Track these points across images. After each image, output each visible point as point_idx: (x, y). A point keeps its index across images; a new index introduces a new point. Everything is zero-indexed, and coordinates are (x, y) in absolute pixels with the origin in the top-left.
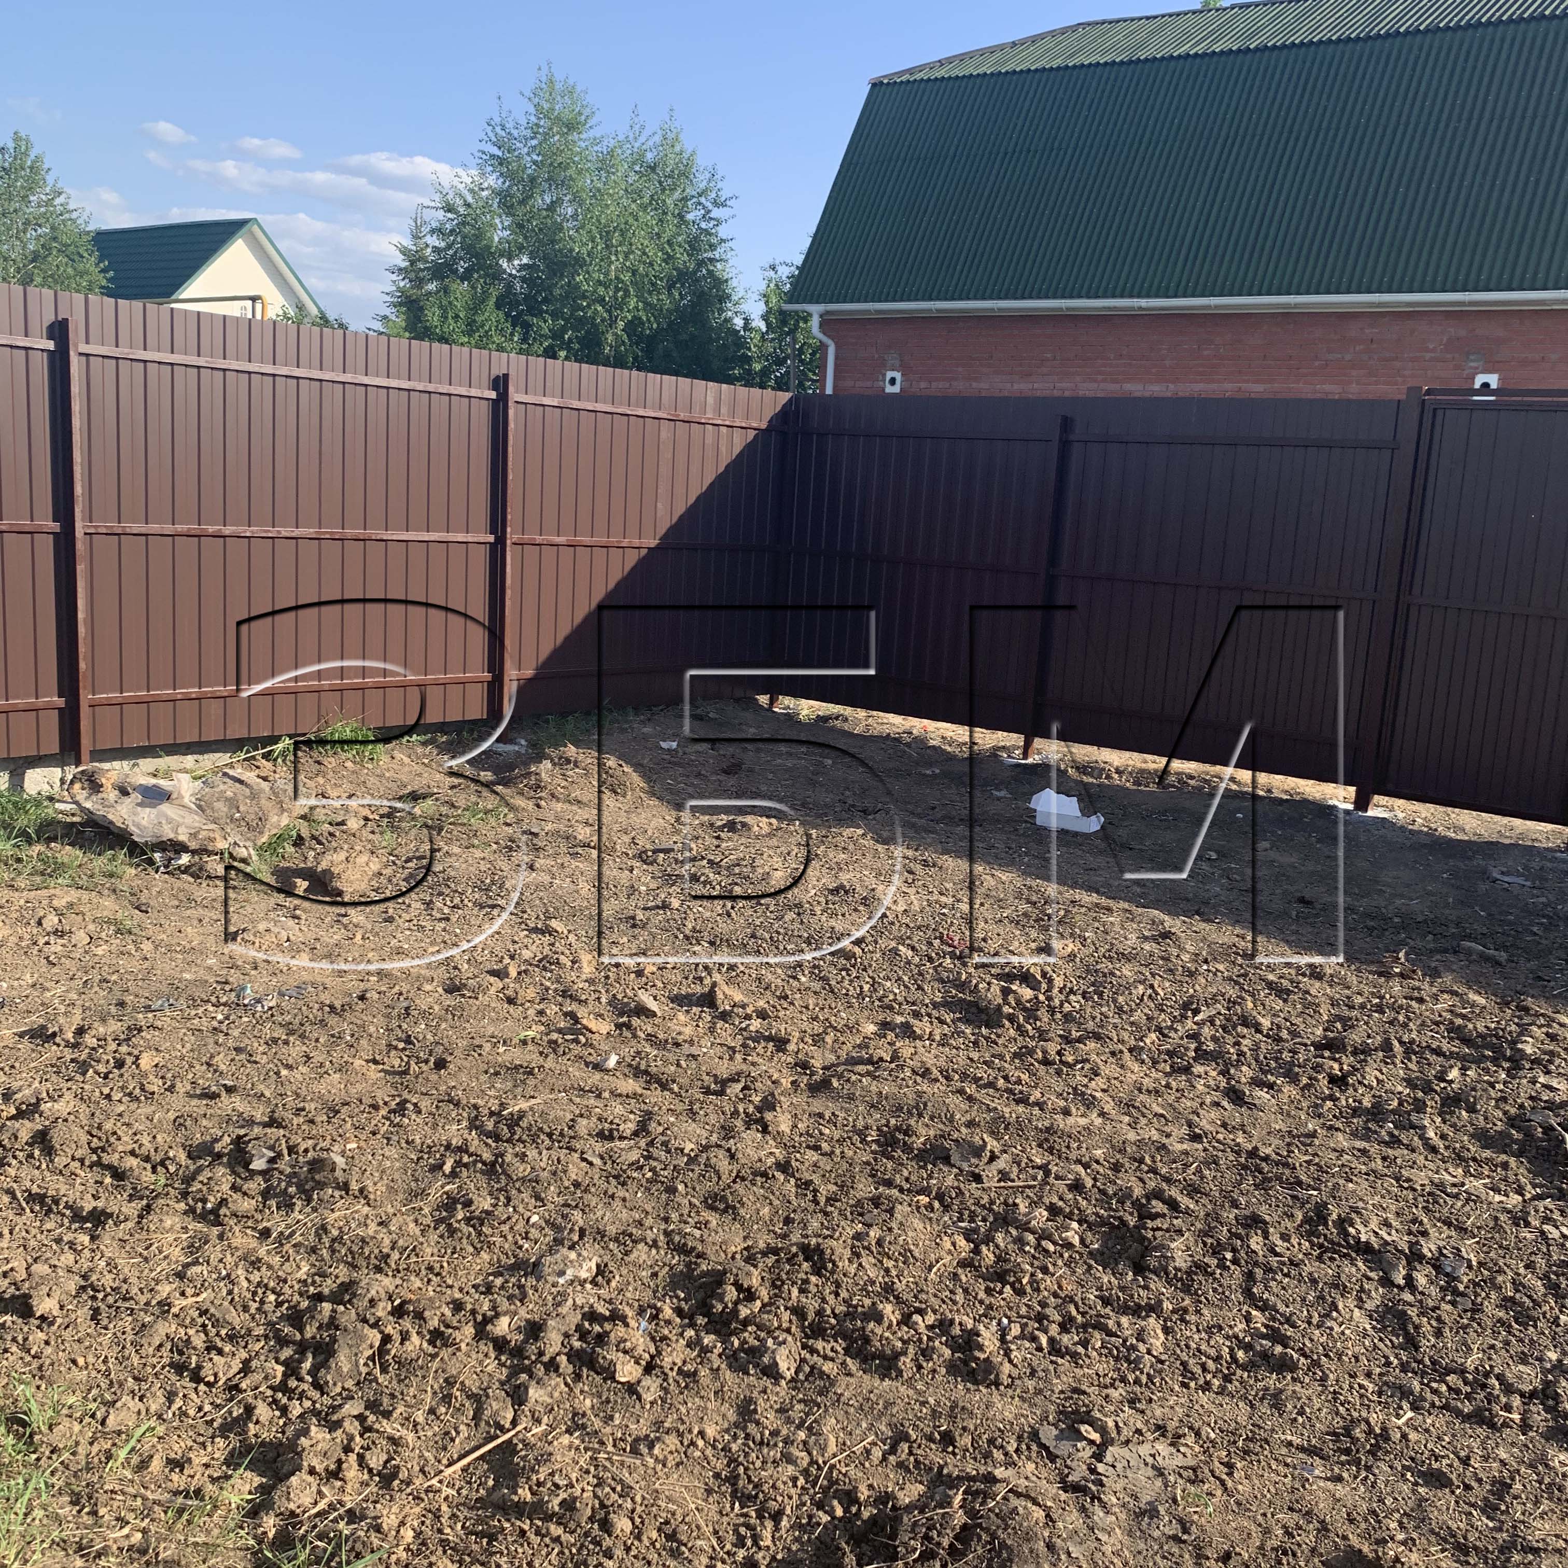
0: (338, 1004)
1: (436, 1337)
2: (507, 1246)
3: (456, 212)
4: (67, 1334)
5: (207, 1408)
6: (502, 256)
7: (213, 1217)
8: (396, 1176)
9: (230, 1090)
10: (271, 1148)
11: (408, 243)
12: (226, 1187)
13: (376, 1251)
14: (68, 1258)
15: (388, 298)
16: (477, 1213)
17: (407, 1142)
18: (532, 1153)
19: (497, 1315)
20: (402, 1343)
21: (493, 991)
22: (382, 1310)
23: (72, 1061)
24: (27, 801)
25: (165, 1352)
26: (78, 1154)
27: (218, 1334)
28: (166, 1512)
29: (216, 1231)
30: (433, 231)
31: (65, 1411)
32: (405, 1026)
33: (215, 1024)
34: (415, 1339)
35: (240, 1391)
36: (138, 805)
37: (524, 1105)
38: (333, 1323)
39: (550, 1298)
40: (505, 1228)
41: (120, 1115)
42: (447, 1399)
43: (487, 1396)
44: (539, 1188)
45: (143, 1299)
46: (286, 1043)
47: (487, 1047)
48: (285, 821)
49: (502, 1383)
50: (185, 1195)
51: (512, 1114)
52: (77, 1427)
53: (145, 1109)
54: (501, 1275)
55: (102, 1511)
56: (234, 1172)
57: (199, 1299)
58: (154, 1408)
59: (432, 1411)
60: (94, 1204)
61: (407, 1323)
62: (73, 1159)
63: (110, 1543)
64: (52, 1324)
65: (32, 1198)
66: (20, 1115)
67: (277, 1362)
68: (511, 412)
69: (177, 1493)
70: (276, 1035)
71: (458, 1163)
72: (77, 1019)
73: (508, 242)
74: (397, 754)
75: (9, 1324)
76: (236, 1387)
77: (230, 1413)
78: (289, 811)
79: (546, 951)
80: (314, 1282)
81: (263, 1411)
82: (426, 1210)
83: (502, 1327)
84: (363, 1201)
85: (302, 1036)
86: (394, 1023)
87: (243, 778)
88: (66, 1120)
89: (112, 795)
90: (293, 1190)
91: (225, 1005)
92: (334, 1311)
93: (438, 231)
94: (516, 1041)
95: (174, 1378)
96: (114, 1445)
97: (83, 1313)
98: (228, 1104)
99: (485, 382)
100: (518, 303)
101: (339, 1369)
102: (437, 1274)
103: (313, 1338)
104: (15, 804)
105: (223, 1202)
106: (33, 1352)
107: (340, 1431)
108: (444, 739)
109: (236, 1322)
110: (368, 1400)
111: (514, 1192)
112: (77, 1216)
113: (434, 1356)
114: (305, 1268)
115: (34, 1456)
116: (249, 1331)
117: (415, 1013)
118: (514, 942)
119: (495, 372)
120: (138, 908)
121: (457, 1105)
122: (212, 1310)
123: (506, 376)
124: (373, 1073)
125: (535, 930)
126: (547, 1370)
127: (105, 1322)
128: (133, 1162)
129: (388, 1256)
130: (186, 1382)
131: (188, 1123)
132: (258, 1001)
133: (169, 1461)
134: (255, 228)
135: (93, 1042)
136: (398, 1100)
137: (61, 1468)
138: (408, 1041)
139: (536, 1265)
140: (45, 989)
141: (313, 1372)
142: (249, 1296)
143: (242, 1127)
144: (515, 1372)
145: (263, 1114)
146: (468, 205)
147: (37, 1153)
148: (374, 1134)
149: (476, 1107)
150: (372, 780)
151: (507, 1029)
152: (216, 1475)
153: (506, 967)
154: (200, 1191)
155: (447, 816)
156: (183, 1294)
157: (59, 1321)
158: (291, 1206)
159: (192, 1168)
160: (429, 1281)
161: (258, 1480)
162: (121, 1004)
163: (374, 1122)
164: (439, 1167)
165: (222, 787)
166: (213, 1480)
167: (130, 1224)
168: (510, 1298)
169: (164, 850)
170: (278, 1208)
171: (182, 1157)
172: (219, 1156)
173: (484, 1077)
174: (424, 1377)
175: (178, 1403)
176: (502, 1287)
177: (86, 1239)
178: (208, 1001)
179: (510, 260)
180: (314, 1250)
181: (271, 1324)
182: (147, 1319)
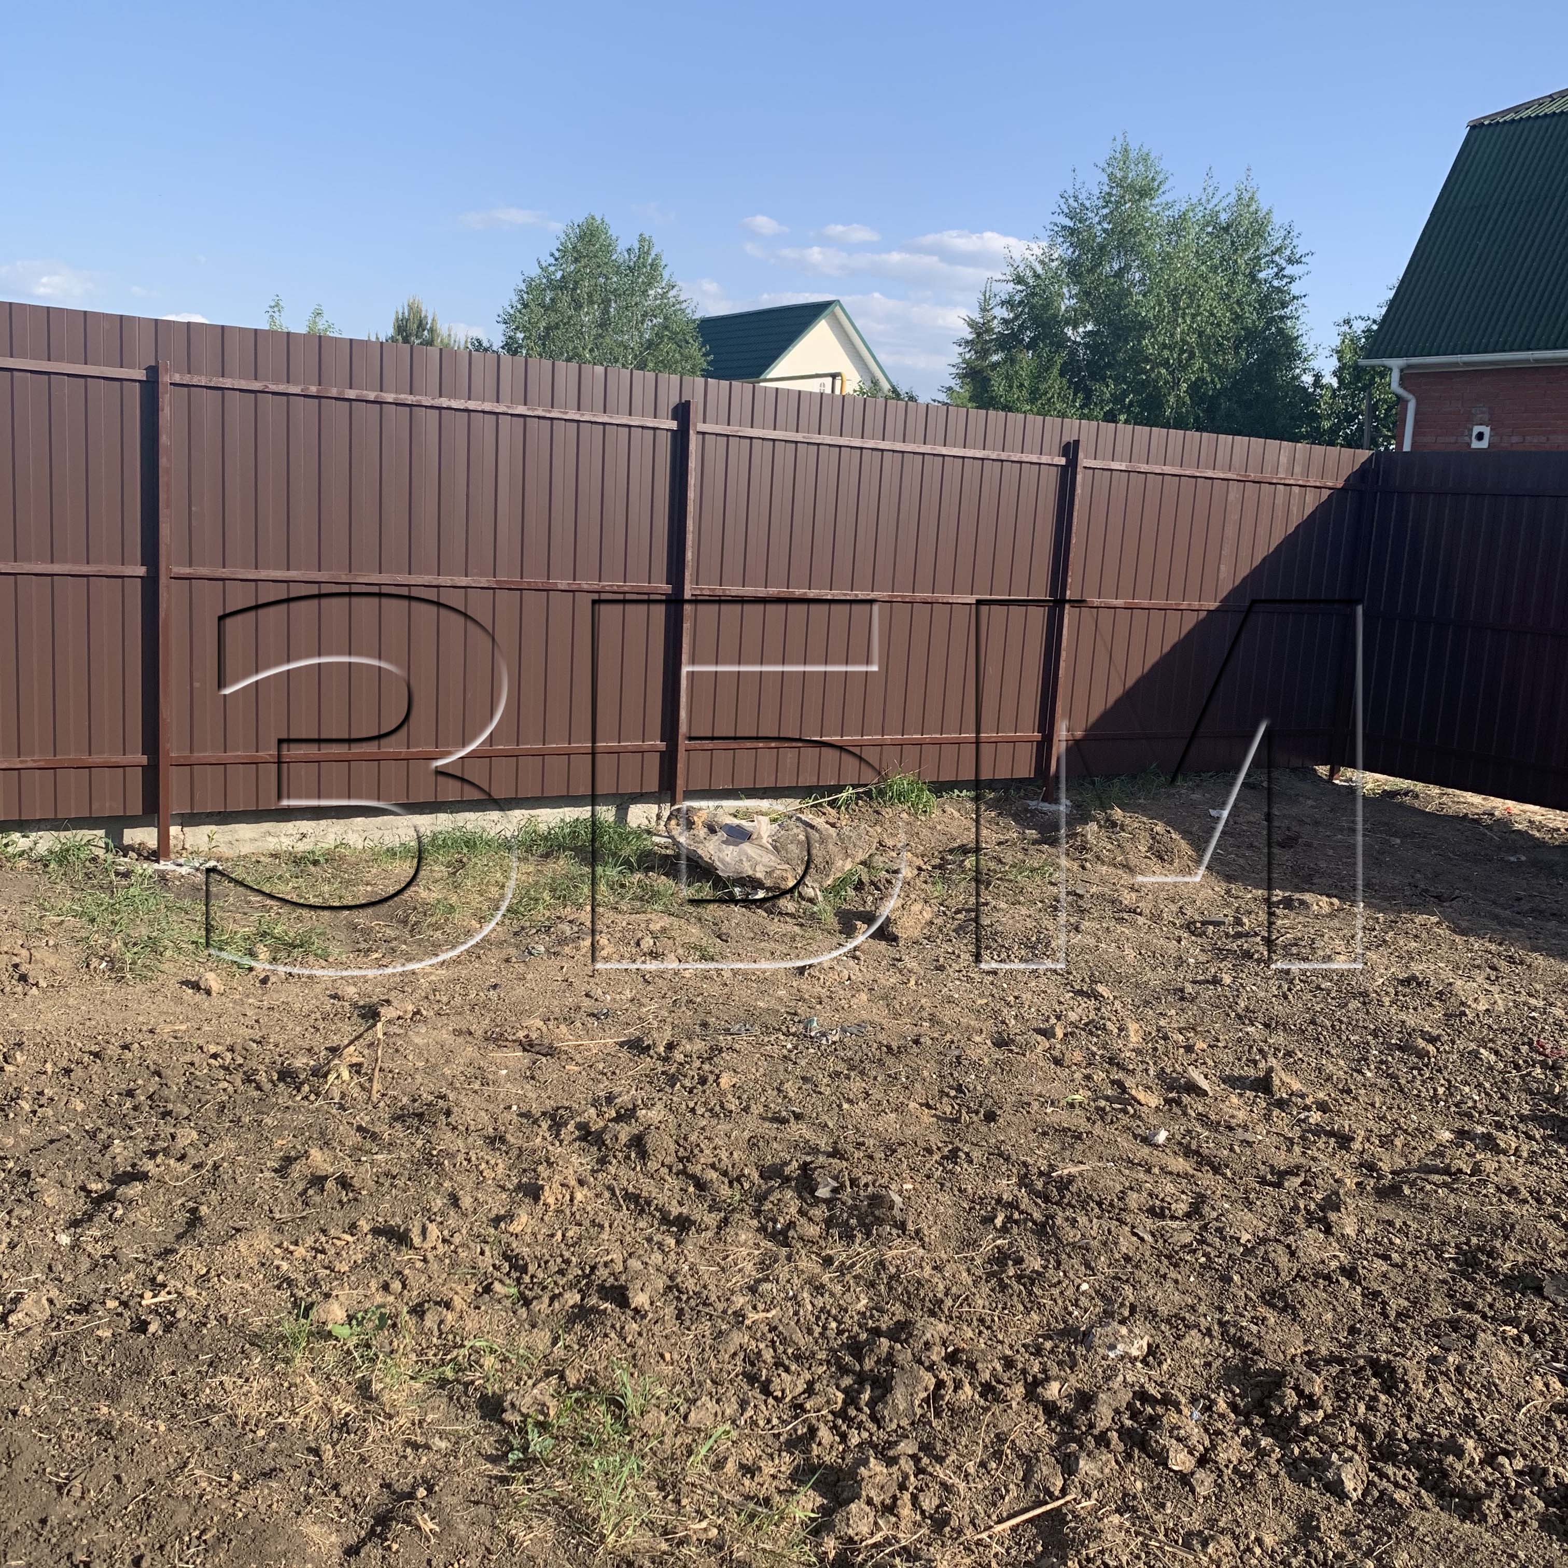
0: (894, 1045)
1: (987, 1390)
2: (1056, 1310)
3: (1026, 284)
4: (656, 1329)
5: (775, 1421)
6: (1067, 324)
7: (781, 1237)
8: (949, 1224)
9: (798, 1117)
10: (836, 1178)
11: (977, 316)
12: (793, 1210)
13: (931, 1295)
14: (657, 1258)
15: (954, 370)
16: (1028, 1272)
17: (960, 1190)
18: (1082, 1220)
19: (1048, 1379)
20: (955, 1391)
21: (1039, 1049)
22: (937, 1353)
23: (663, 1073)
24: (629, 833)
25: (739, 1360)
26: (668, 1161)
27: (785, 1352)
28: (739, 1515)
29: (784, 1251)
30: (1003, 303)
31: (653, 1401)
32: (956, 1074)
33: (785, 1052)
34: (967, 1388)
35: (805, 1411)
36: (723, 842)
37: (1074, 1170)
38: (889, 1360)
39: (1100, 1370)
40: (1056, 1292)
41: (703, 1129)
42: (998, 1455)
43: (1038, 1460)
44: (1089, 1256)
45: (720, 1306)
46: (848, 1077)
47: (1036, 1106)
48: (848, 866)
49: (1052, 1449)
50: (758, 1213)
51: (1061, 1177)
52: (663, 1419)
53: (724, 1127)
54: (1052, 1339)
55: (684, 1502)
56: (800, 1197)
57: (769, 1315)
58: (728, 1412)
59: (983, 1464)
60: (679, 1210)
61: (960, 1372)
62: (663, 1165)
63: (691, 1533)
64: (644, 1317)
65: (628, 1196)
66: (618, 1119)
67: (838, 1387)
68: (1079, 478)
69: (748, 1498)
70: (838, 1069)
71: (1009, 1219)
72: (667, 1035)
73: (1075, 310)
74: (949, 809)
75: (609, 1311)
76: (801, 1406)
77: (796, 1430)
78: (853, 857)
79: (1092, 1015)
80: (872, 1316)
81: (824, 1434)
82: (978, 1261)
83: (1053, 1391)
84: (918, 1243)
85: (862, 1073)
86: (946, 1071)
87: (814, 823)
88: (658, 1128)
89: (702, 832)
90: (853, 1222)
91: (794, 1035)
92: (891, 1347)
93: (1008, 303)
94: (1063, 1103)
95: (746, 1387)
96: (694, 1440)
97: (669, 1312)
98: (798, 1131)
99: (1056, 448)
100: (1080, 369)
101: (895, 1406)
102: (988, 1328)
103: (872, 1370)
104: (620, 835)
105: (791, 1225)
106: (628, 1341)
107: (896, 1468)
108: (992, 796)
109: (802, 1343)
110: (922, 1442)
111: (1064, 1256)
112: (665, 1219)
113: (986, 1410)
114: (864, 1301)
115: (628, 1438)
116: (813, 1354)
117: (966, 1062)
118: (1060, 1003)
119: (1066, 439)
120: (719, 937)
121: (1007, 1159)
122: (781, 1328)
123: (1077, 442)
124: (927, 1117)
125: (1081, 993)
126: (1097, 1445)
127: (688, 1323)
128: (712, 1175)
129: (942, 1301)
130: (757, 1393)
131: (761, 1144)
132: (824, 1035)
133: (742, 1466)
134: (838, 310)
135: (680, 1058)
136: (950, 1147)
137: (650, 1454)
138: (959, 1089)
139: (1087, 1334)
140: (642, 1005)
141: (872, 1403)
142: (813, 1320)
143: (809, 1154)
144: (1065, 1439)
145: (827, 1144)
146: (1037, 276)
147: (633, 1155)
148: (928, 1177)
149: (1025, 1164)
150: (925, 832)
151: (1055, 1089)
152: (782, 1488)
153: (1053, 1027)
154: (771, 1210)
155: (995, 871)
156: (755, 1308)
157: (650, 1315)
158: (852, 1238)
159: (764, 1187)
160: (980, 1333)
161: (819, 1500)
162: (705, 1025)
163: (928, 1166)
164: (992, 1220)
165: (795, 831)
166: (780, 1492)
167: (710, 1234)
168: (1060, 1363)
169: (743, 885)
170: (841, 1238)
171: (755, 1175)
172: (787, 1179)
173: (1032, 1136)
174: (976, 1429)
175: (750, 1412)
176: (1052, 1351)
177: (672, 1242)
178: (780, 1030)
179: (1075, 328)
180: (872, 1285)
181: (831, 1350)
182: (724, 1327)
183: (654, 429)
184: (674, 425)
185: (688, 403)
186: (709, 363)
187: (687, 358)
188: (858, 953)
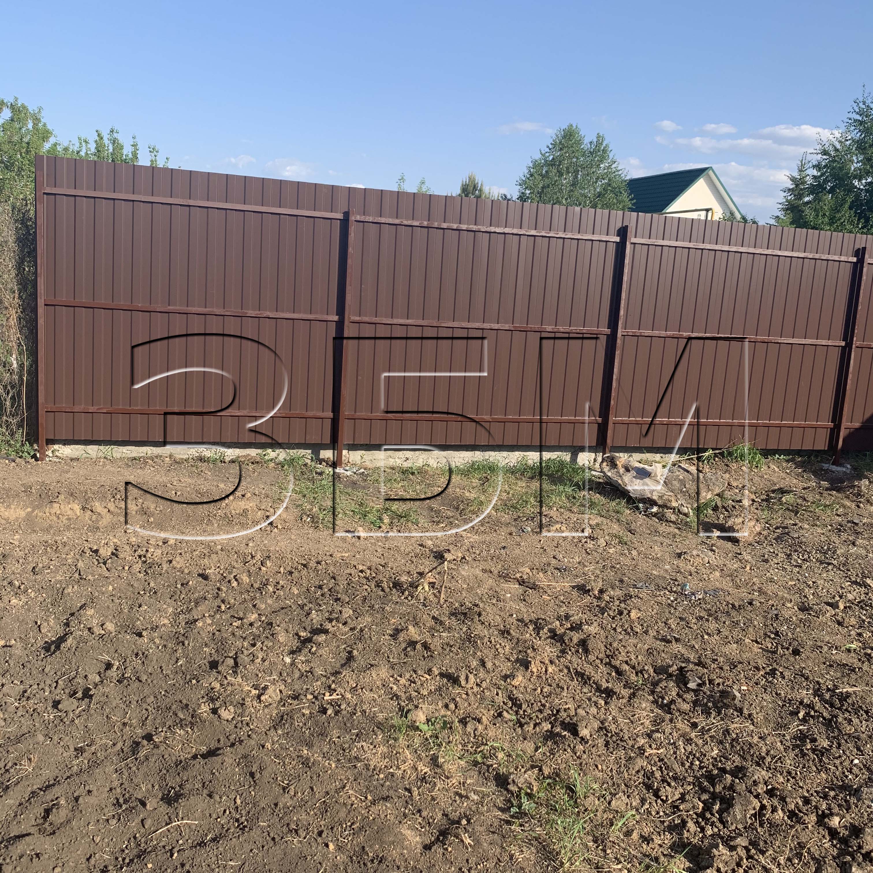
0: (737, 604)
1: (792, 815)
2: (837, 773)
3: (829, 155)
4: (594, 750)
5: (661, 814)
6: (855, 178)
7: (667, 708)
8: (769, 713)
9: (677, 640)
10: (700, 678)
11: (796, 174)
12: (674, 693)
13: (758, 753)
14: (593, 710)
15: (780, 206)
16: (819, 748)
17: (776, 694)
18: (856, 721)
19: (832, 814)
20: (772, 812)
21: (828, 615)
22: (761, 789)
23: (597, 606)
24: (579, 469)
25: (641, 775)
26: (600, 656)
27: (668, 774)
28: (640, 864)
29: (669, 716)
30: (814, 167)
31: (591, 791)
32: (775, 625)
33: (669, 601)
34: (780, 812)
35: (679, 810)
36: (634, 477)
37: (850, 690)
38: (732, 788)
39: (866, 814)
40: (837, 762)
41: (621, 640)
42: (799, 856)
43: (825, 862)
44: (859, 743)
45: (631, 743)
46: (707, 620)
47: (826, 648)
48: (709, 496)
49: (834, 858)
50: (653, 692)
51: (841, 693)
52: (597, 802)
53: (633, 641)
54: (834, 790)
55: (608, 851)
56: (678, 686)
57: (659, 752)
58: (634, 804)
59: (789, 859)
60: (607, 685)
61: (775, 802)
62: (597, 658)
63: (612, 870)
64: (587, 742)
65: (577, 673)
66: (572, 629)
67: (699, 799)
68: (865, 270)
69: (645, 855)
70: (701, 615)
71: (808, 714)
72: (600, 585)
73: (860, 170)
74: (772, 466)
75: (567, 736)
76: (677, 807)
77: (674, 821)
78: (712, 490)
79: (863, 597)
80: (721, 761)
81: (691, 825)
82: (788, 737)
83: (835, 822)
84: (750, 722)
85: (716, 619)
86: (769, 622)
87: (689, 469)
88: (595, 637)
89: (622, 470)
90: (710, 704)
91: (675, 592)
92: (732, 780)
93: (817, 167)
94: (843, 648)
95: (645, 791)
96: (614, 817)
97: (601, 742)
98: (676, 648)
99: (850, 252)
100: (862, 205)
101: (735, 816)
102: (793, 778)
103: (720, 793)
104: (573, 469)
105: (673, 702)
106: (577, 755)
107: (735, 853)
108: (799, 460)
109: (678, 770)
110: (751, 840)
111: (843, 741)
112: (599, 689)
113: (792, 827)
114: (716, 752)
115: (577, 810)
116: (685, 778)
117: (782, 619)
118: (842, 588)
119: (857, 247)
120: (630, 531)
121: (807, 679)
122: (666, 760)
123: (864, 249)
124: (756, 648)
125: (855, 583)
126: (864, 859)
127: (611, 750)
128: (626, 667)
129: (765, 758)
130: (651, 795)
131: (655, 653)
132: (693, 594)
133: (642, 836)
134: (711, 172)
135: (607, 598)
136: (771, 668)
137: (589, 821)
138: (777, 634)
139: (857, 790)
140: (585, 566)
141: (720, 812)
142: (685, 758)
143: (683, 662)
144: (842, 853)
145: (694, 658)
146: (837, 150)
147: (580, 650)
148: (757, 684)
149: (818, 683)
150: (756, 479)
151: (838, 639)
152: (665, 853)
153: (837, 602)
154: (661, 692)
155: (801, 505)
156: (650, 746)
157: (590, 742)
158: (709, 714)
159: (656, 678)
160: (788, 780)
161: (688, 864)
162: (621, 581)
163: (756, 677)
164: (797, 713)
165: (678, 473)
166: (664, 855)
167: (624, 701)
168: (840, 806)
169: (644, 503)
170: (702, 713)
171: (651, 671)
172: (670, 675)
173: (823, 666)
174: (785, 837)
175: (647, 806)
176: (834, 798)
177: (603, 703)
178: (666, 588)
179: (860, 180)
180: (721, 742)
181: (695, 777)
182: (632, 755)
183: (606, 242)
184: (618, 239)
185: (627, 226)
186: (633, 204)
187: (620, 202)
188: (714, 548)
